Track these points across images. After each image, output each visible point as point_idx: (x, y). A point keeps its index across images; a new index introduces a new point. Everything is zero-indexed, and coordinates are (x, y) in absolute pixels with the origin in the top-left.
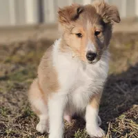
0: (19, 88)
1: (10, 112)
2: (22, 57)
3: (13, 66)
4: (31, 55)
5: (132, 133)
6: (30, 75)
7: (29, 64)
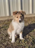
0: (6, 29)
1: (4, 35)
2: (6, 23)
3: (4, 25)
4: (8, 22)
5: (29, 39)
6: (8, 27)
7: (8, 24)
